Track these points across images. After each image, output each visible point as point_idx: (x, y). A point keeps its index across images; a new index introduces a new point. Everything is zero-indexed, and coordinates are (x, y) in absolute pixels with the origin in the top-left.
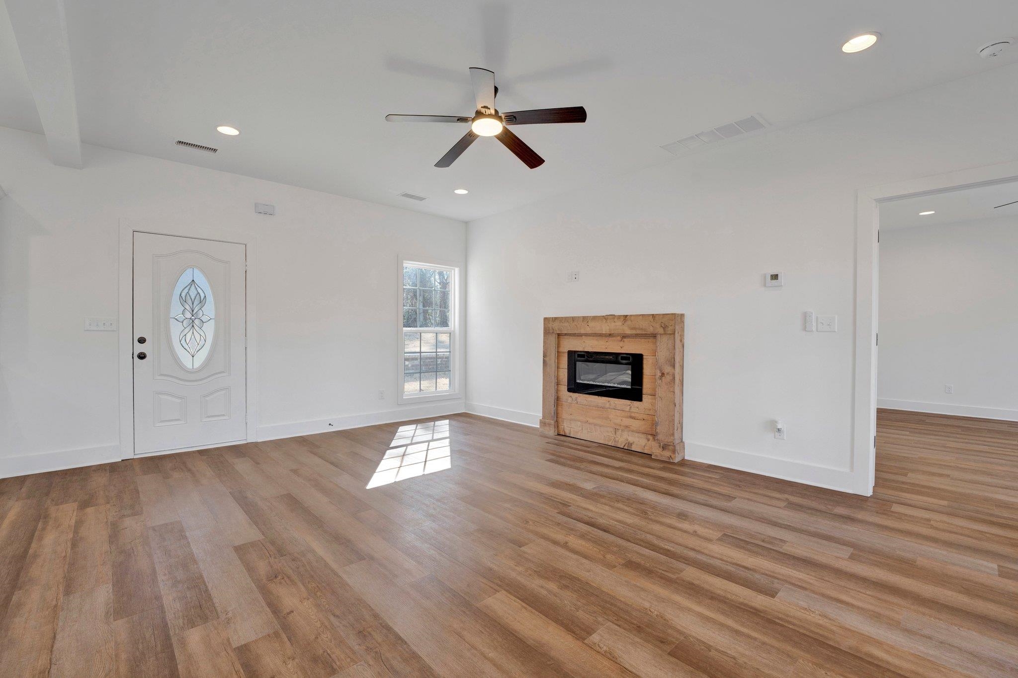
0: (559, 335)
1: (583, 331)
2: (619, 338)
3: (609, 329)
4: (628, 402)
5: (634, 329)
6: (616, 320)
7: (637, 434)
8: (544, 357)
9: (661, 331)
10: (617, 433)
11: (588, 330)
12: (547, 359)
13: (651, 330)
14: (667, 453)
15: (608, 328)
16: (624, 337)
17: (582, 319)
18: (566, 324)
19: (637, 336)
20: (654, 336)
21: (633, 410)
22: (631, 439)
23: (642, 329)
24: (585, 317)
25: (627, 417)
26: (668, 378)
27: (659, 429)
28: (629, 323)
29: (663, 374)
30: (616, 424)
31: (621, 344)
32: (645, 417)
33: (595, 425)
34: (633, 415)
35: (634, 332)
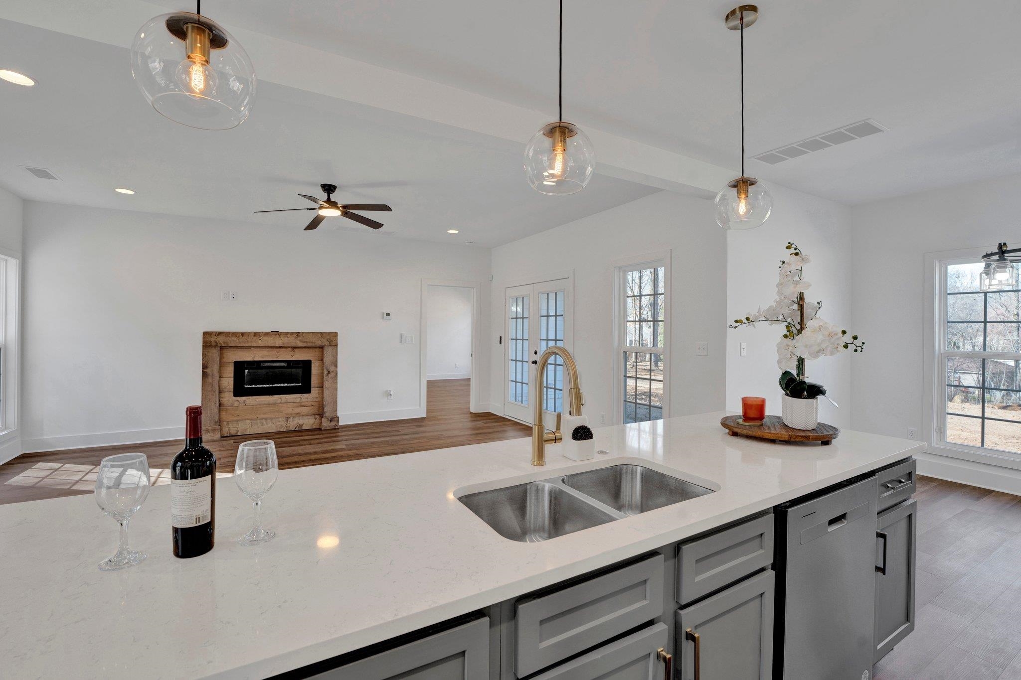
0: (221, 348)
1: (254, 344)
2: (290, 349)
3: (283, 343)
4: (299, 395)
5: (304, 342)
6: (288, 336)
7: (307, 417)
8: (203, 368)
9: (327, 343)
10: (289, 420)
11: (260, 343)
12: (208, 371)
13: (319, 343)
14: (333, 424)
15: (281, 341)
16: (294, 348)
17: (253, 334)
18: (234, 338)
19: (305, 347)
20: (322, 347)
21: (303, 400)
22: (301, 422)
23: (312, 342)
24: (257, 332)
25: (298, 407)
26: (332, 375)
27: (326, 409)
28: (301, 338)
29: (329, 372)
30: (287, 414)
31: (292, 353)
32: (312, 403)
33: (266, 419)
34: (303, 404)
35: (305, 345)
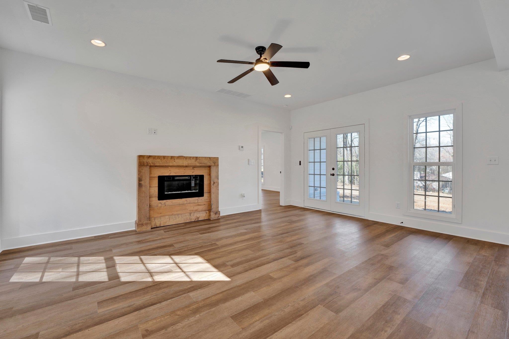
0: (151, 166)
1: (171, 164)
2: (191, 168)
3: (188, 163)
4: (197, 198)
5: (200, 163)
6: (191, 159)
7: (201, 212)
8: (139, 181)
9: (213, 164)
10: (191, 215)
11: (175, 164)
12: (142, 182)
13: (209, 164)
14: (217, 216)
15: (187, 163)
16: (194, 167)
17: (170, 158)
18: (159, 160)
19: (200, 167)
20: (210, 167)
21: (199, 201)
22: (198, 216)
23: (205, 163)
24: (172, 156)
25: (196, 206)
26: (216, 184)
27: (213, 207)
28: (198, 160)
29: (214, 183)
30: (190, 211)
31: (193, 171)
32: (205, 203)
33: (178, 215)
34: (199, 204)
35: (201, 165)
